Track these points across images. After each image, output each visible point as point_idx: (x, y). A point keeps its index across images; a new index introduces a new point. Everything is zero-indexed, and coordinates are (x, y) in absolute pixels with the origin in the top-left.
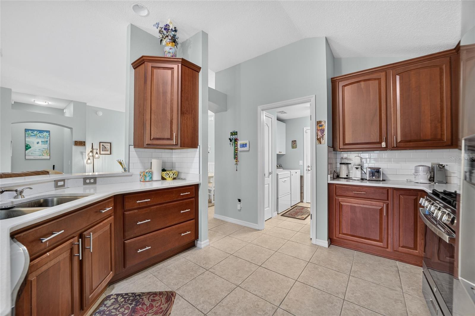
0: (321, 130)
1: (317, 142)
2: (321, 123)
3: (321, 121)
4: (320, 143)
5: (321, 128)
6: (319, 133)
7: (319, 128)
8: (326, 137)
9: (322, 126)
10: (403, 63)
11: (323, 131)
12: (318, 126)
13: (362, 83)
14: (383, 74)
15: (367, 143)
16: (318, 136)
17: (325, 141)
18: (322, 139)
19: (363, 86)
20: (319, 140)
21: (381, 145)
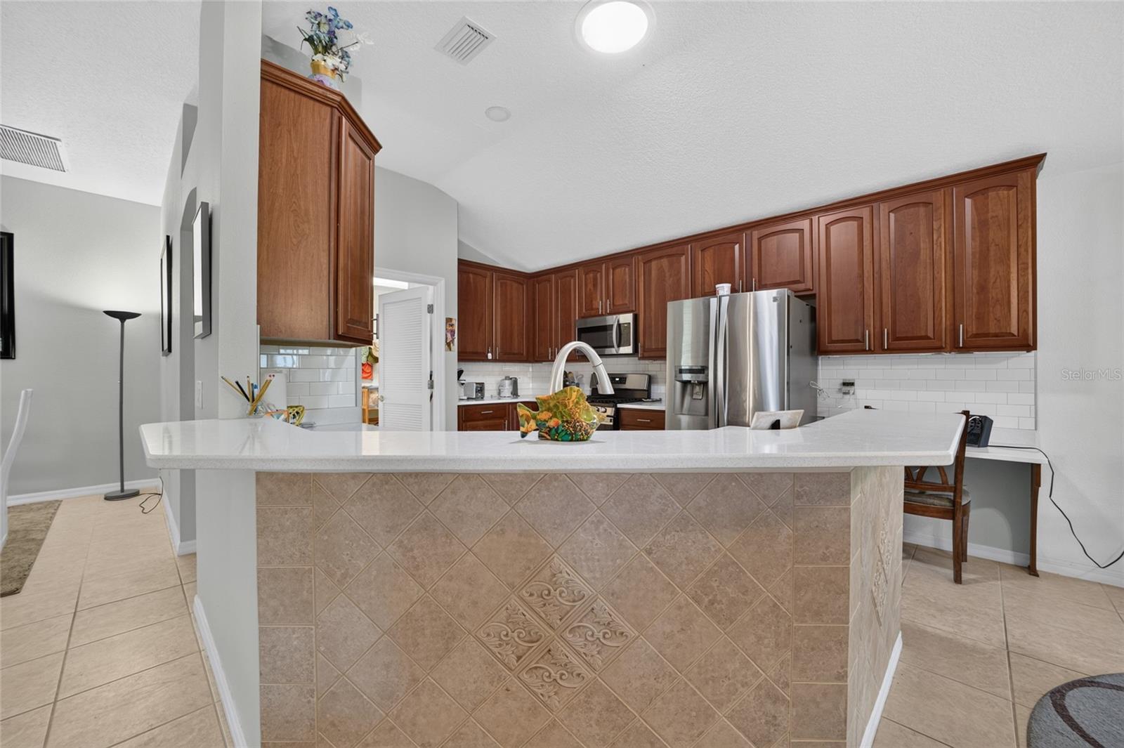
0: (451, 331)
1: (447, 348)
2: (451, 322)
3: (452, 319)
4: (450, 350)
5: (451, 328)
6: (449, 335)
7: (448, 329)
8: (456, 340)
9: (452, 325)
10: (506, 271)
11: (453, 332)
12: (449, 326)
13: (471, 276)
14: (489, 274)
15: (476, 353)
16: (446, 339)
17: (455, 347)
18: (452, 345)
19: (472, 280)
20: (448, 345)
21: (487, 356)
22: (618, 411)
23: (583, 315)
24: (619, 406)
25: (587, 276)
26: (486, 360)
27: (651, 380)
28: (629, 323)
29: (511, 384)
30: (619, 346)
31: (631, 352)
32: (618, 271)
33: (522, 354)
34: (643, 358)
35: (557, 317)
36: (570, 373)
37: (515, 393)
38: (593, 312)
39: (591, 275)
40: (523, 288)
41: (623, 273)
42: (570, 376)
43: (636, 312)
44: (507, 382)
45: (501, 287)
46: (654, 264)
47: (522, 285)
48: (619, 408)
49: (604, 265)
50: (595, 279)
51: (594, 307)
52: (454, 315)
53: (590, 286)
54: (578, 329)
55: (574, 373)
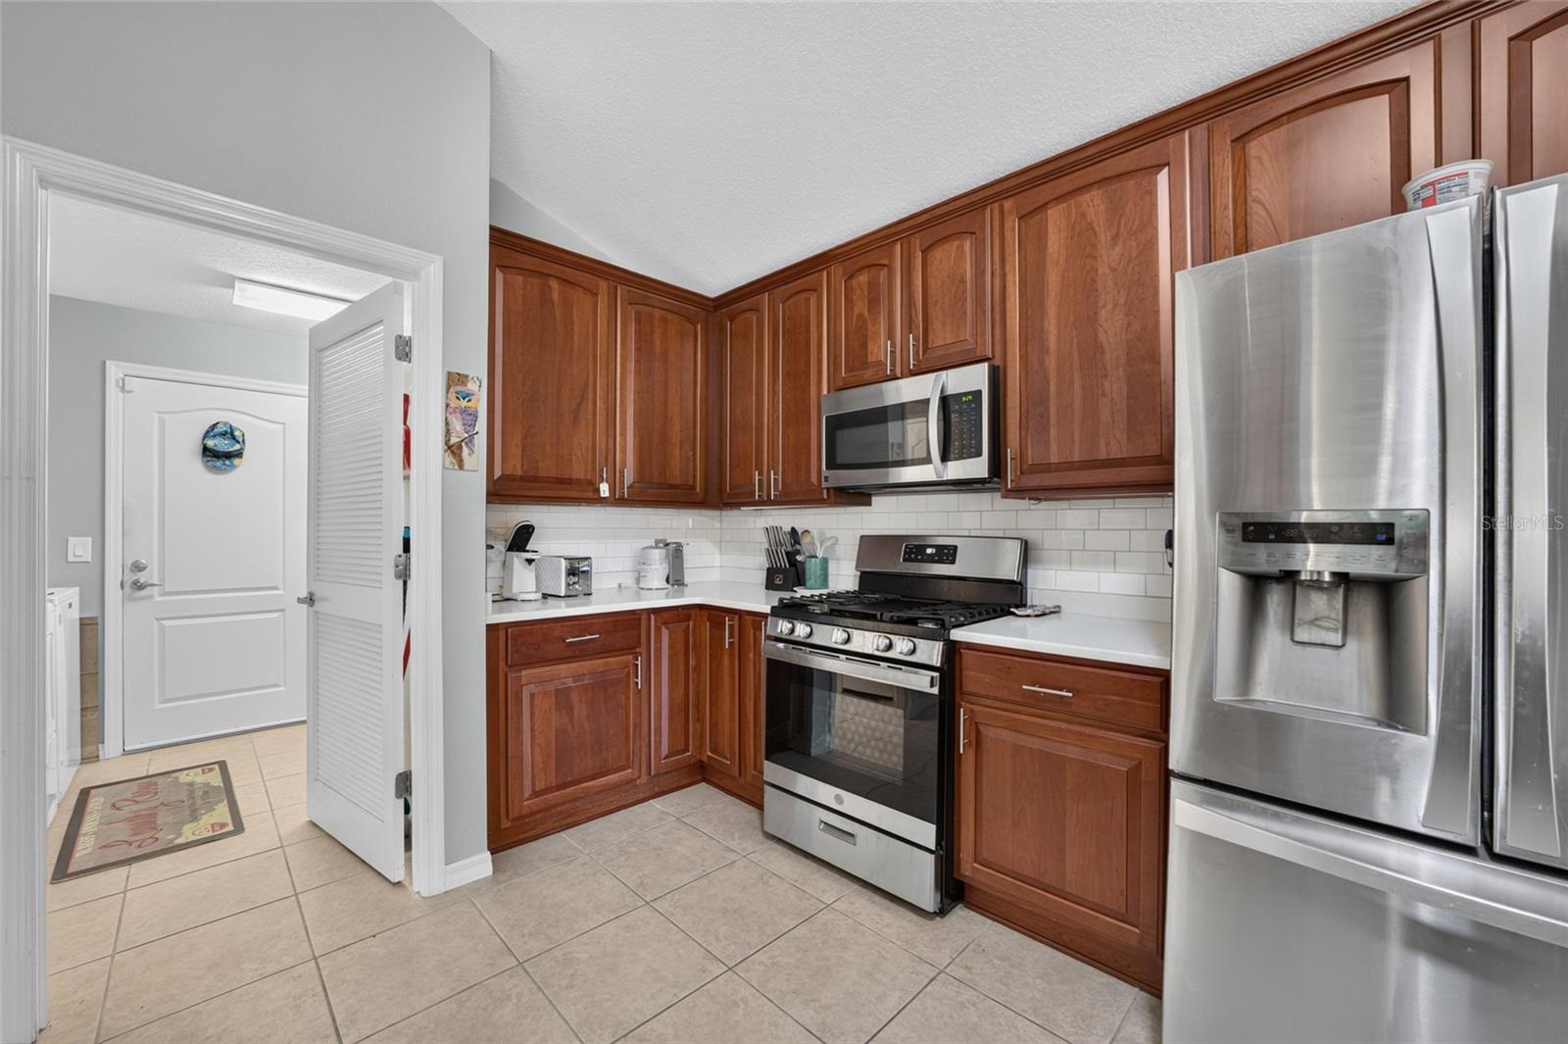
0: (464, 411)
1: (449, 459)
2: (464, 384)
3: (467, 376)
4: (461, 467)
5: (464, 403)
6: (457, 425)
7: (454, 403)
8: (481, 441)
9: (468, 395)
10: (652, 284)
11: (470, 417)
12: (454, 395)
13: (554, 284)
14: (603, 285)
15: (563, 481)
16: (448, 432)
17: (477, 458)
18: (465, 451)
19: (555, 296)
20: (454, 450)
21: (598, 490)
22: (953, 650)
23: (840, 384)
24: (958, 635)
25: (854, 282)
26: (597, 500)
27: (1027, 553)
28: (980, 392)
29: (667, 557)
30: (945, 457)
31: (986, 475)
32: (938, 254)
33: (693, 488)
34: (1018, 492)
35: (775, 393)
36: (806, 531)
37: (676, 579)
38: (868, 374)
39: (863, 278)
40: (696, 331)
41: (955, 258)
42: (805, 540)
43: (997, 362)
44: (657, 555)
45: (638, 320)
46: (1055, 216)
47: (694, 325)
48: (954, 642)
49: (898, 247)
50: (873, 286)
51: (871, 358)
52: (476, 366)
53: (861, 307)
54: (827, 417)
55: (814, 532)
